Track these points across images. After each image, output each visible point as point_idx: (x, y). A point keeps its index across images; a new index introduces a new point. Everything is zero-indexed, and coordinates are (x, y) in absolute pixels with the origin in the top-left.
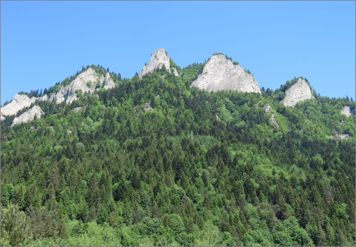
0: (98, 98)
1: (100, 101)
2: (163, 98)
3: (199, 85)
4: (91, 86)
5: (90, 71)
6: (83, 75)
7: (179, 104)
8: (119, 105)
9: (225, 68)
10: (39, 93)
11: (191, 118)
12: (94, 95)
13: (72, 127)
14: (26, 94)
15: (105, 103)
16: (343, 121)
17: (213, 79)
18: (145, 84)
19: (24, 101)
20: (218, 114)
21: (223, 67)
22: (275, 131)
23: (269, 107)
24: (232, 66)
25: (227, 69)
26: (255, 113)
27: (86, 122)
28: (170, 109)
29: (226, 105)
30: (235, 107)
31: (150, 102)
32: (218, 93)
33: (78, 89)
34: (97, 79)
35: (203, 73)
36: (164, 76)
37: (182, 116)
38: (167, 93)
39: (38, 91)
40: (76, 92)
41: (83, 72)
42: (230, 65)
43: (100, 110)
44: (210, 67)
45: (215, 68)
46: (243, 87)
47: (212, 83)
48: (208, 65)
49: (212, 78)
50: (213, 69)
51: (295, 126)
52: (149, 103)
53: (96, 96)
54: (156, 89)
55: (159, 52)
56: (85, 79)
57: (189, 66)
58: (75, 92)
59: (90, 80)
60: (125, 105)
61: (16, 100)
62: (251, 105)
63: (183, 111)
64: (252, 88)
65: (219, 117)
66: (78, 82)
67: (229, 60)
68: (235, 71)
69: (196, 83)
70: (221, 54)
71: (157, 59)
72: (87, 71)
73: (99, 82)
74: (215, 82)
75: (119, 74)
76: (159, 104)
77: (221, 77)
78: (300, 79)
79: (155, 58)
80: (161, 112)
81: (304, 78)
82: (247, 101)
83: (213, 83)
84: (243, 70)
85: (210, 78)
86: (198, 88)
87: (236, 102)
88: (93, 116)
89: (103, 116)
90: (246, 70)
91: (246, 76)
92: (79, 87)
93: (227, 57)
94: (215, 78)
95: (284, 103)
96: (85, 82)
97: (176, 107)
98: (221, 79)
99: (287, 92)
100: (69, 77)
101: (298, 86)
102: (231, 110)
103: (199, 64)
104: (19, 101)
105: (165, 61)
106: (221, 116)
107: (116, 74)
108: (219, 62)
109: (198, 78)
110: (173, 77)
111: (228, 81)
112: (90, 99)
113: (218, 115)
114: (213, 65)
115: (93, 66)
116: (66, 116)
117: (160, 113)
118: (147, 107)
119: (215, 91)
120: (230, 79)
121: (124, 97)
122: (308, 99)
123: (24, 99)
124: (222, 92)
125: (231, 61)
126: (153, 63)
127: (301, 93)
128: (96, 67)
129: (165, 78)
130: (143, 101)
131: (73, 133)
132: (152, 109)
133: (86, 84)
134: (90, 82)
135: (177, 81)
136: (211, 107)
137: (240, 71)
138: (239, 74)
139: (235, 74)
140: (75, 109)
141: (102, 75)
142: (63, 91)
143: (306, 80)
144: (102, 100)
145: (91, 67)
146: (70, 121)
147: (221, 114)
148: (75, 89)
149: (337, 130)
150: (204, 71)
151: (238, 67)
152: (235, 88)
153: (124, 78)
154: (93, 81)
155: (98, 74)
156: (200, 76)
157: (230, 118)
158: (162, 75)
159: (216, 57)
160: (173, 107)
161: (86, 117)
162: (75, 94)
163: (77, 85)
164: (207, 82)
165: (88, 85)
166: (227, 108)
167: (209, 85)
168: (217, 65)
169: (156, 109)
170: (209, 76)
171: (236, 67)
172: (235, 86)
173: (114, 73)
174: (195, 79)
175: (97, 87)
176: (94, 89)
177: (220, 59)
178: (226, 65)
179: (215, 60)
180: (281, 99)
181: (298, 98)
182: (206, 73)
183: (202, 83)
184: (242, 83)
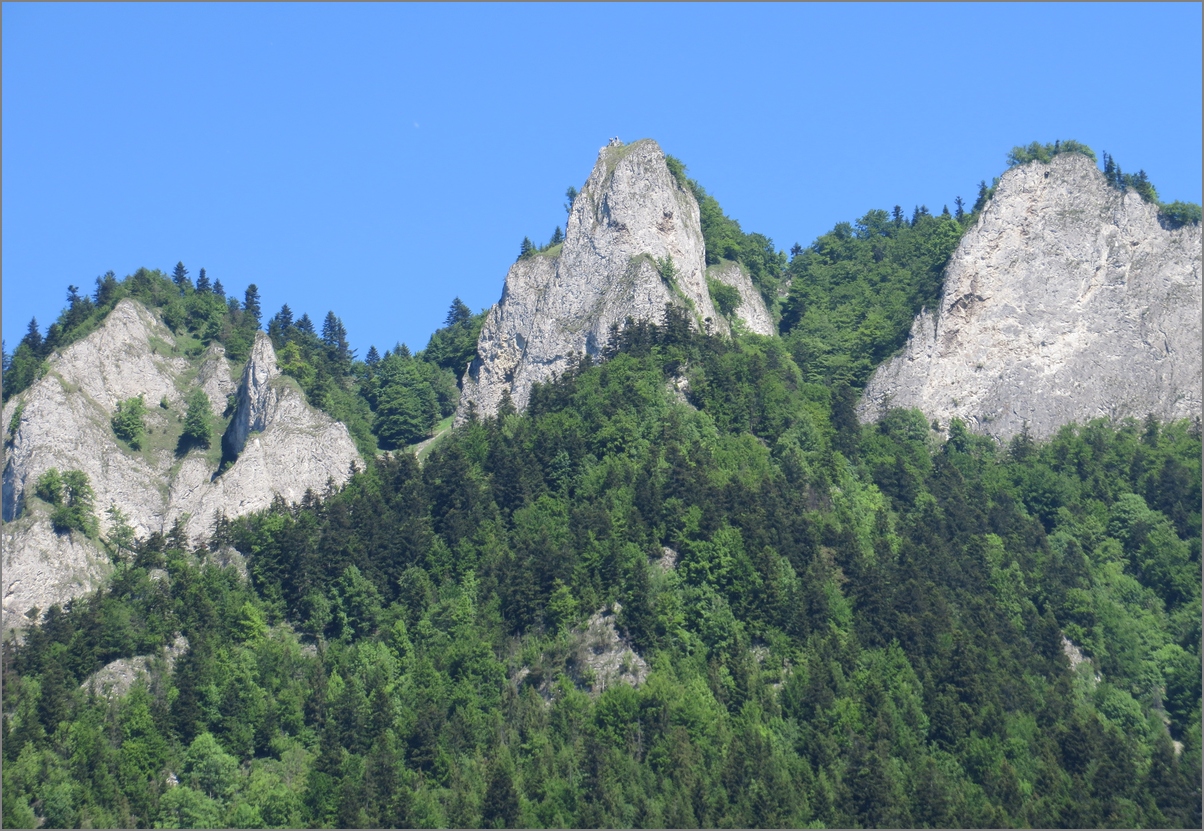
0: (243, 575)
1: (263, 596)
2: (700, 572)
3: (926, 392)
4: (141, 437)
5: (130, 323)
6: (78, 358)
7: (816, 613)
8: (401, 625)
9: (1105, 254)
11: (910, 720)
12: (214, 557)
15: (297, 610)
17: (1023, 338)
18: (563, 456)
20: (1080, 630)
21: (1086, 246)
24: (1152, 236)
25: (1117, 264)
27: (189, 768)
28: (759, 653)
29: (1130, 545)
30: (1195, 557)
31: (617, 607)
32: (1061, 452)
33: (61, 468)
34: (181, 383)
35: (949, 299)
36: (683, 383)
37: (846, 708)
40: (48, 493)
41: (81, 336)
42: (1137, 233)
43: (270, 667)
44: (996, 257)
45: (1029, 258)
47: (1018, 370)
48: (983, 242)
49: (1017, 333)
50: (1020, 271)
52: (609, 612)
53: (226, 559)
54: (645, 508)
55: (623, 173)
56: (94, 389)
57: (840, 232)
58: (40, 494)
59: (135, 390)
60: (436, 623)
63: (849, 667)
65: (1086, 653)
66: (54, 418)
67: (1133, 197)
68: (1178, 273)
69: (902, 379)
70: (1071, 149)
71: (615, 225)
72: (109, 322)
73: (198, 404)
74: (1037, 361)
75: (333, 326)
76: (680, 617)
77: (1082, 326)
79: (599, 222)
80: (700, 684)
83: (1026, 372)
85: (1002, 337)
86: (917, 414)
88: (232, 722)
89: (300, 715)
92: (59, 455)
93: (1112, 174)
94: (1039, 334)
96: (103, 413)
97: (797, 634)
98: (1078, 338)
102: (1168, 583)
103: (908, 215)
105: (671, 237)
106: (1101, 650)
107: (305, 323)
108: (1062, 214)
109: (916, 340)
110: (746, 388)
111: (1130, 348)
112: (193, 589)
113: (1077, 643)
114: (1014, 239)
115: (142, 285)
116: (50, 730)
117: (698, 695)
118: (599, 649)
119: (1043, 433)
120: (1143, 332)
121: (427, 566)
124: (1095, 437)
125: (1147, 198)
126: (585, 256)
128: (165, 285)
129: (695, 399)
130: (571, 602)
132: (636, 660)
133: (107, 424)
134: (135, 408)
136: (1028, 580)
140: (103, 676)
141: (218, 349)
144: (273, 590)
145: (134, 292)
146: (88, 770)
147: (1098, 629)
148: (36, 472)
150: (956, 287)
151: (1194, 239)
152: (1181, 405)
153: (373, 352)
154: (152, 400)
155: (186, 339)
156: (929, 324)
157: (1164, 653)
158: (671, 370)
159: (1033, 174)
160: (775, 635)
161: (187, 737)
162: (41, 510)
163: (49, 441)
164: (980, 367)
165: (126, 430)
166: (1132, 568)
167: (997, 388)
168: (1049, 236)
169: (664, 657)
170: (989, 323)
171: (1186, 244)
172: (1183, 390)
173: (296, 318)
174: (891, 345)
175: (189, 442)
176: (166, 459)
177: (1063, 191)
178: (1107, 229)
179: (1026, 199)
182: (970, 300)
183: (942, 379)
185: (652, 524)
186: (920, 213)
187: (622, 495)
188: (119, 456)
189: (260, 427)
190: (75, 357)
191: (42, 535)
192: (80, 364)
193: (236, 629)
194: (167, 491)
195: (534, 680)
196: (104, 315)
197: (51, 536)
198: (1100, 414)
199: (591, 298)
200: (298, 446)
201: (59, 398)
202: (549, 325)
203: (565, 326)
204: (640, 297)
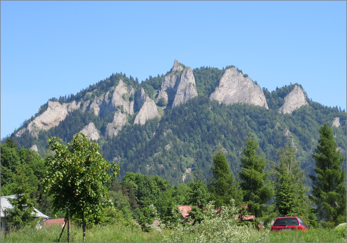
3: (217, 97)
4: (126, 99)
5: (122, 83)
9: (237, 80)
10: (67, 98)
14: (56, 100)
16: (336, 134)
17: (228, 91)
19: (57, 108)
21: (235, 80)
23: (288, 131)
24: (243, 78)
25: (239, 82)
26: (278, 137)
30: (257, 125)
32: (235, 108)
33: (119, 104)
34: (127, 90)
35: (220, 85)
40: (119, 108)
41: (117, 85)
42: (241, 78)
44: (225, 81)
45: (229, 81)
46: (253, 98)
47: (228, 95)
48: (224, 79)
49: (228, 90)
55: (188, 72)
56: (120, 92)
59: (123, 92)
61: (50, 107)
64: (259, 98)
67: (240, 73)
68: (245, 83)
69: (214, 95)
70: (233, 67)
71: (187, 78)
72: (119, 83)
73: (132, 95)
74: (230, 94)
78: (296, 86)
79: (185, 78)
81: (299, 84)
82: (266, 123)
83: (229, 95)
84: (251, 81)
85: (226, 91)
87: (255, 120)
90: (253, 81)
91: (255, 87)
93: (238, 70)
94: (230, 90)
95: (284, 109)
96: (121, 95)
98: (234, 91)
99: (285, 99)
101: (295, 93)
104: (53, 108)
105: (193, 80)
108: (232, 75)
109: (216, 90)
111: (240, 93)
114: (227, 78)
119: (232, 103)
120: (242, 91)
122: (303, 105)
123: (57, 106)
124: (238, 105)
125: (242, 73)
127: (297, 99)
130: (216, 141)
132: (225, 149)
133: (122, 97)
134: (124, 94)
137: (249, 84)
138: (249, 86)
139: (246, 86)
142: (98, 101)
143: (301, 86)
145: (120, 77)
148: (116, 104)
150: (221, 84)
152: (246, 100)
155: (126, 84)
156: (218, 89)
159: (229, 70)
162: (119, 110)
163: (117, 100)
164: (223, 94)
165: (124, 97)
167: (225, 96)
168: (231, 78)
170: (224, 89)
171: (246, 80)
172: (247, 98)
174: (213, 90)
175: (130, 100)
176: (129, 102)
177: (232, 72)
178: (238, 77)
179: (229, 73)
180: (280, 105)
181: (295, 105)
182: (222, 86)
183: (219, 96)
184: (252, 94)
185: (221, 132)
188: (124, 101)
189: (144, 101)
190: (117, 88)
191: (120, 114)
192: (118, 89)
194: (129, 106)
197: (121, 113)
198: (237, 101)
199: (185, 88)
200: (149, 103)
201: (117, 94)
202: (179, 90)
203: (181, 91)
204: (191, 88)
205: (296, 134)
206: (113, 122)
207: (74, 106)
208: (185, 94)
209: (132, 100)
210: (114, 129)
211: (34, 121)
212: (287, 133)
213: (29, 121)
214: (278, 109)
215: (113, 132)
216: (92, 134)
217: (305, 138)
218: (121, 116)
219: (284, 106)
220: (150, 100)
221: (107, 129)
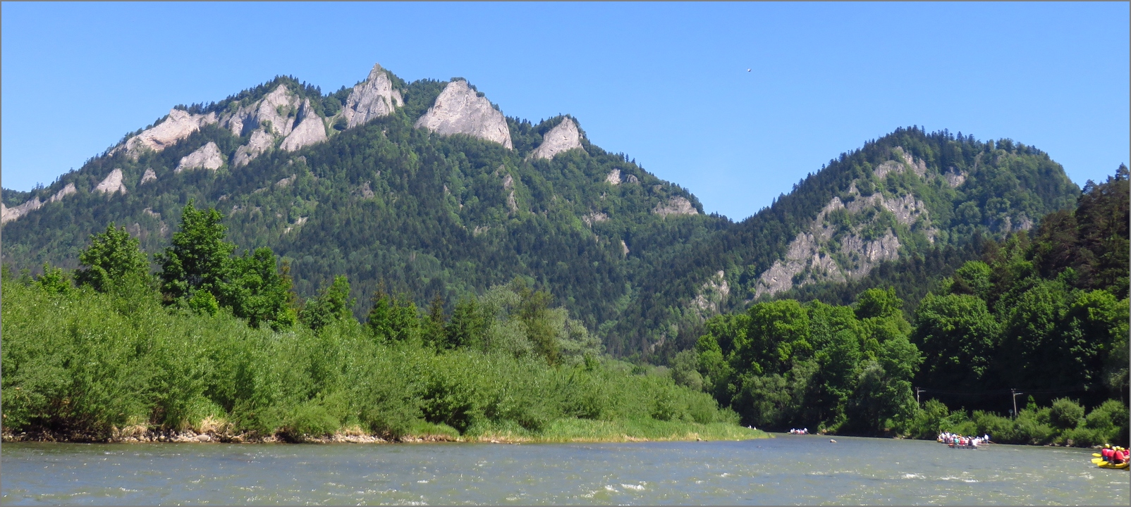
0: (305, 161)
1: (308, 166)
2: (384, 177)
3: (429, 123)
4: (281, 113)
6: (271, 96)
7: (402, 187)
8: (332, 177)
9: (465, 101)
10: (204, 107)
11: (415, 210)
13: (282, 211)
14: (185, 109)
15: (314, 170)
16: (605, 194)
17: (448, 115)
19: (184, 119)
20: (448, 183)
21: (462, 99)
22: (510, 217)
23: (510, 179)
24: (475, 98)
25: (467, 103)
26: (491, 187)
28: (392, 193)
29: (460, 163)
30: (471, 167)
32: (451, 140)
33: (267, 119)
34: (290, 102)
35: (436, 106)
37: (405, 207)
38: (389, 170)
39: (201, 104)
40: (264, 124)
41: (272, 90)
42: (472, 97)
43: (309, 182)
44: (445, 99)
45: (451, 100)
46: (487, 129)
48: (443, 96)
50: (449, 102)
51: (538, 205)
52: (368, 183)
54: (376, 163)
55: (379, 78)
56: (274, 103)
57: (418, 82)
58: (262, 124)
59: (281, 103)
60: (338, 178)
61: (172, 118)
62: (489, 173)
63: (406, 199)
64: (498, 130)
66: (266, 108)
67: (472, 90)
68: (478, 106)
69: (425, 120)
70: (462, 79)
71: (376, 88)
72: (277, 89)
73: (293, 107)
74: (450, 120)
75: (318, 88)
76: (380, 185)
77: (459, 114)
78: (566, 119)
80: (381, 199)
81: (572, 117)
82: (485, 165)
83: (447, 122)
84: (489, 104)
85: (444, 114)
86: (427, 127)
87: (472, 160)
90: (493, 104)
91: (493, 113)
92: (266, 116)
93: (469, 85)
94: (451, 114)
95: (540, 151)
96: (275, 107)
97: (398, 191)
98: (458, 116)
99: (546, 136)
100: (249, 89)
101: (562, 129)
103: (431, 80)
104: (177, 119)
105: (386, 92)
106: (451, 188)
107: (313, 86)
108: (459, 92)
109: (428, 113)
110: (396, 134)
111: (467, 119)
113: (447, 186)
114: (449, 96)
115: (284, 80)
118: (366, 190)
119: (449, 134)
120: (470, 116)
121: (337, 165)
122: (572, 149)
123: (183, 117)
124: (458, 137)
125: (475, 91)
127: (565, 139)
128: (288, 79)
129: (386, 135)
130: (362, 180)
131: (283, 218)
132: (372, 192)
133: (276, 110)
134: (281, 107)
135: (400, 140)
137: (484, 107)
138: (483, 111)
139: (478, 110)
140: (281, 181)
141: (298, 96)
142: (242, 114)
143: (575, 121)
144: (311, 165)
145: (282, 81)
146: (279, 201)
147: (451, 184)
148: (262, 119)
149: (594, 208)
150: (437, 104)
151: (483, 100)
154: (284, 106)
155: (291, 92)
156: (431, 110)
158: (383, 129)
159: (454, 84)
160: (395, 191)
161: (296, 196)
162: (263, 128)
163: (264, 112)
164: (439, 120)
165: (279, 111)
166: (460, 167)
167: (442, 123)
168: (455, 96)
169: (376, 193)
170: (442, 111)
171: (481, 100)
173: (312, 85)
174: (424, 112)
175: (290, 115)
176: (286, 118)
177: (459, 87)
178: (466, 96)
179: (452, 88)
180: (536, 145)
181: (560, 146)
182: (439, 106)
183: (432, 121)
184: (487, 123)
185: (377, 166)
186: (433, 80)
187: (372, 159)
188: (277, 117)
189: (305, 117)
191: (262, 133)
192: (272, 98)
193: (304, 174)
194: (286, 124)
195: (354, 194)
196: (276, 87)
197: (265, 133)
198: (460, 131)
200: (312, 121)
201: (267, 104)
202: (361, 105)
203: (364, 106)
204: (379, 103)
205: (529, 186)
206: (248, 145)
207: (211, 118)
208: (369, 112)
209: (293, 115)
210: (246, 155)
211: (139, 136)
212: (509, 182)
213: (131, 135)
214: (531, 150)
215: (242, 159)
216: (209, 159)
217: (540, 193)
218: (263, 137)
219: (542, 147)
220: (314, 117)
221: (236, 155)
